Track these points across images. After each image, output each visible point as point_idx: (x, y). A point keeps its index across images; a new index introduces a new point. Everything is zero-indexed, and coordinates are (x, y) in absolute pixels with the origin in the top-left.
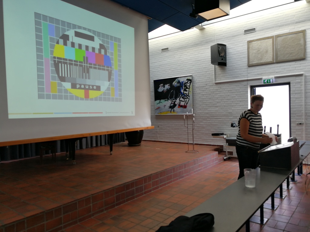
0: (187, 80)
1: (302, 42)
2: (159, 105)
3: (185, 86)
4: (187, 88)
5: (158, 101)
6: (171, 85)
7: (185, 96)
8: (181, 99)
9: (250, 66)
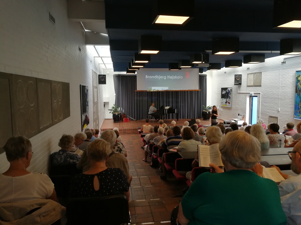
0: (231, 89)
1: (261, 78)
2: (222, 101)
3: (230, 93)
4: (230, 94)
5: (222, 99)
6: (226, 91)
7: (230, 98)
8: (229, 99)
9: (248, 86)
